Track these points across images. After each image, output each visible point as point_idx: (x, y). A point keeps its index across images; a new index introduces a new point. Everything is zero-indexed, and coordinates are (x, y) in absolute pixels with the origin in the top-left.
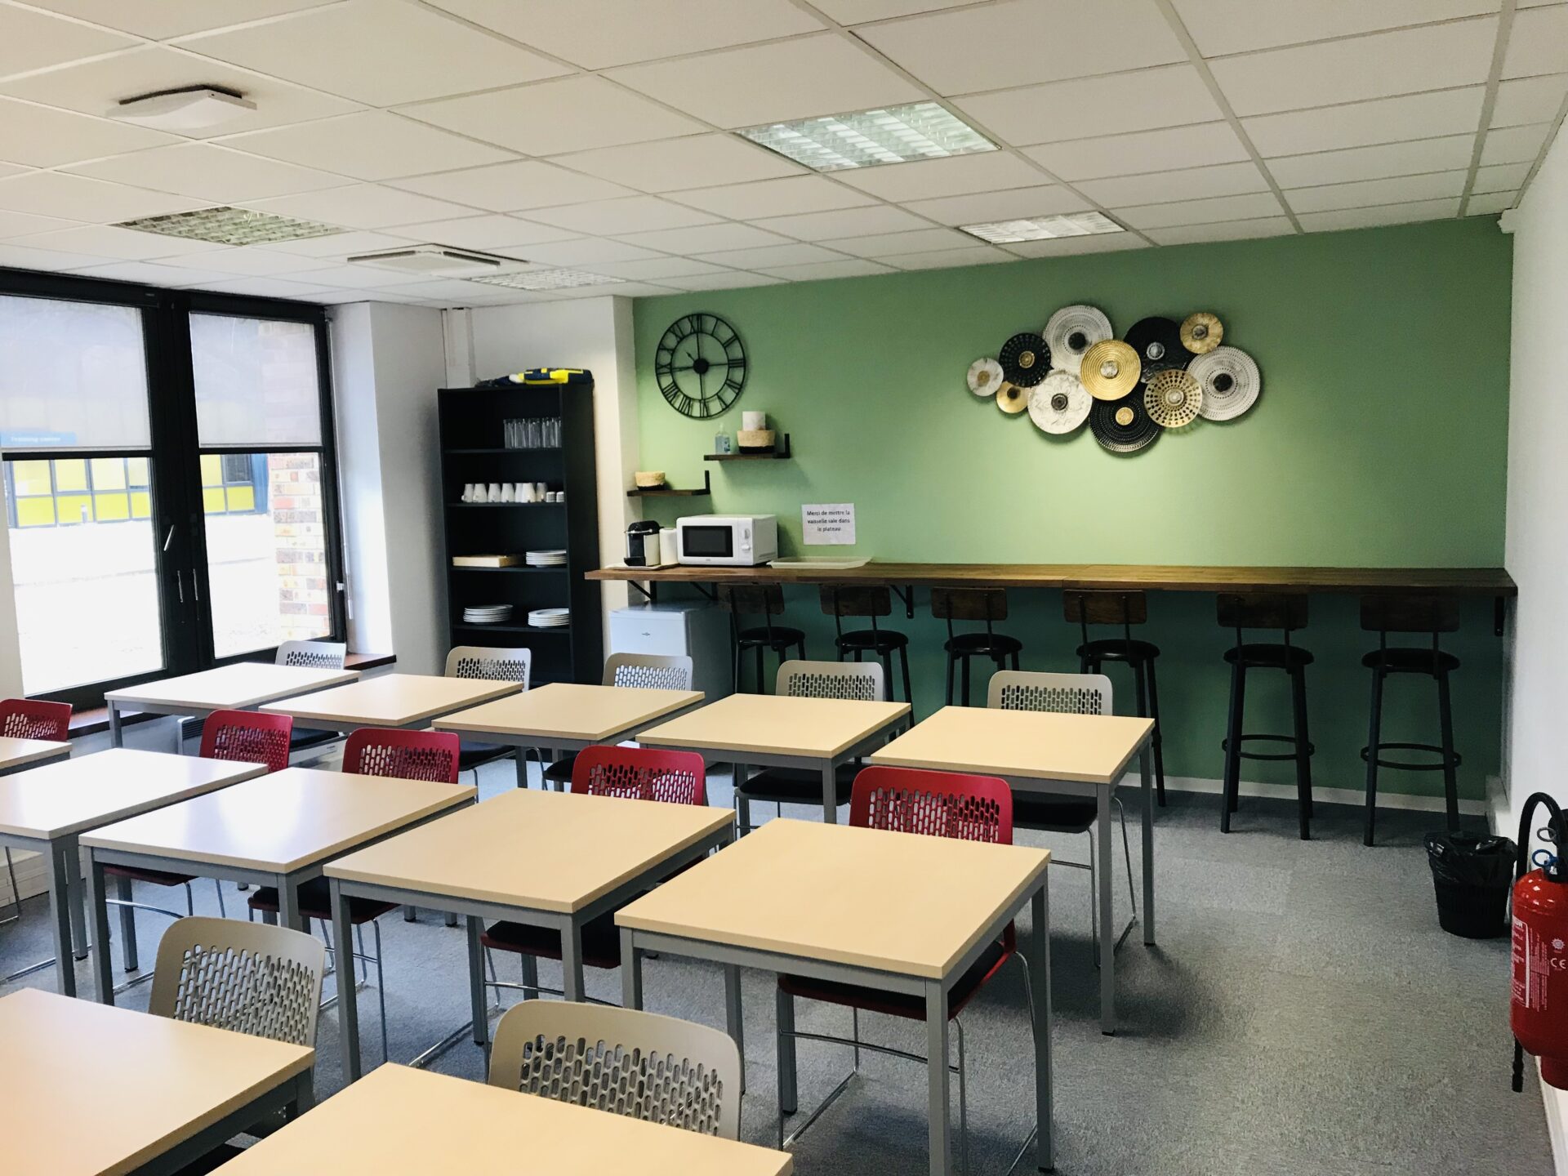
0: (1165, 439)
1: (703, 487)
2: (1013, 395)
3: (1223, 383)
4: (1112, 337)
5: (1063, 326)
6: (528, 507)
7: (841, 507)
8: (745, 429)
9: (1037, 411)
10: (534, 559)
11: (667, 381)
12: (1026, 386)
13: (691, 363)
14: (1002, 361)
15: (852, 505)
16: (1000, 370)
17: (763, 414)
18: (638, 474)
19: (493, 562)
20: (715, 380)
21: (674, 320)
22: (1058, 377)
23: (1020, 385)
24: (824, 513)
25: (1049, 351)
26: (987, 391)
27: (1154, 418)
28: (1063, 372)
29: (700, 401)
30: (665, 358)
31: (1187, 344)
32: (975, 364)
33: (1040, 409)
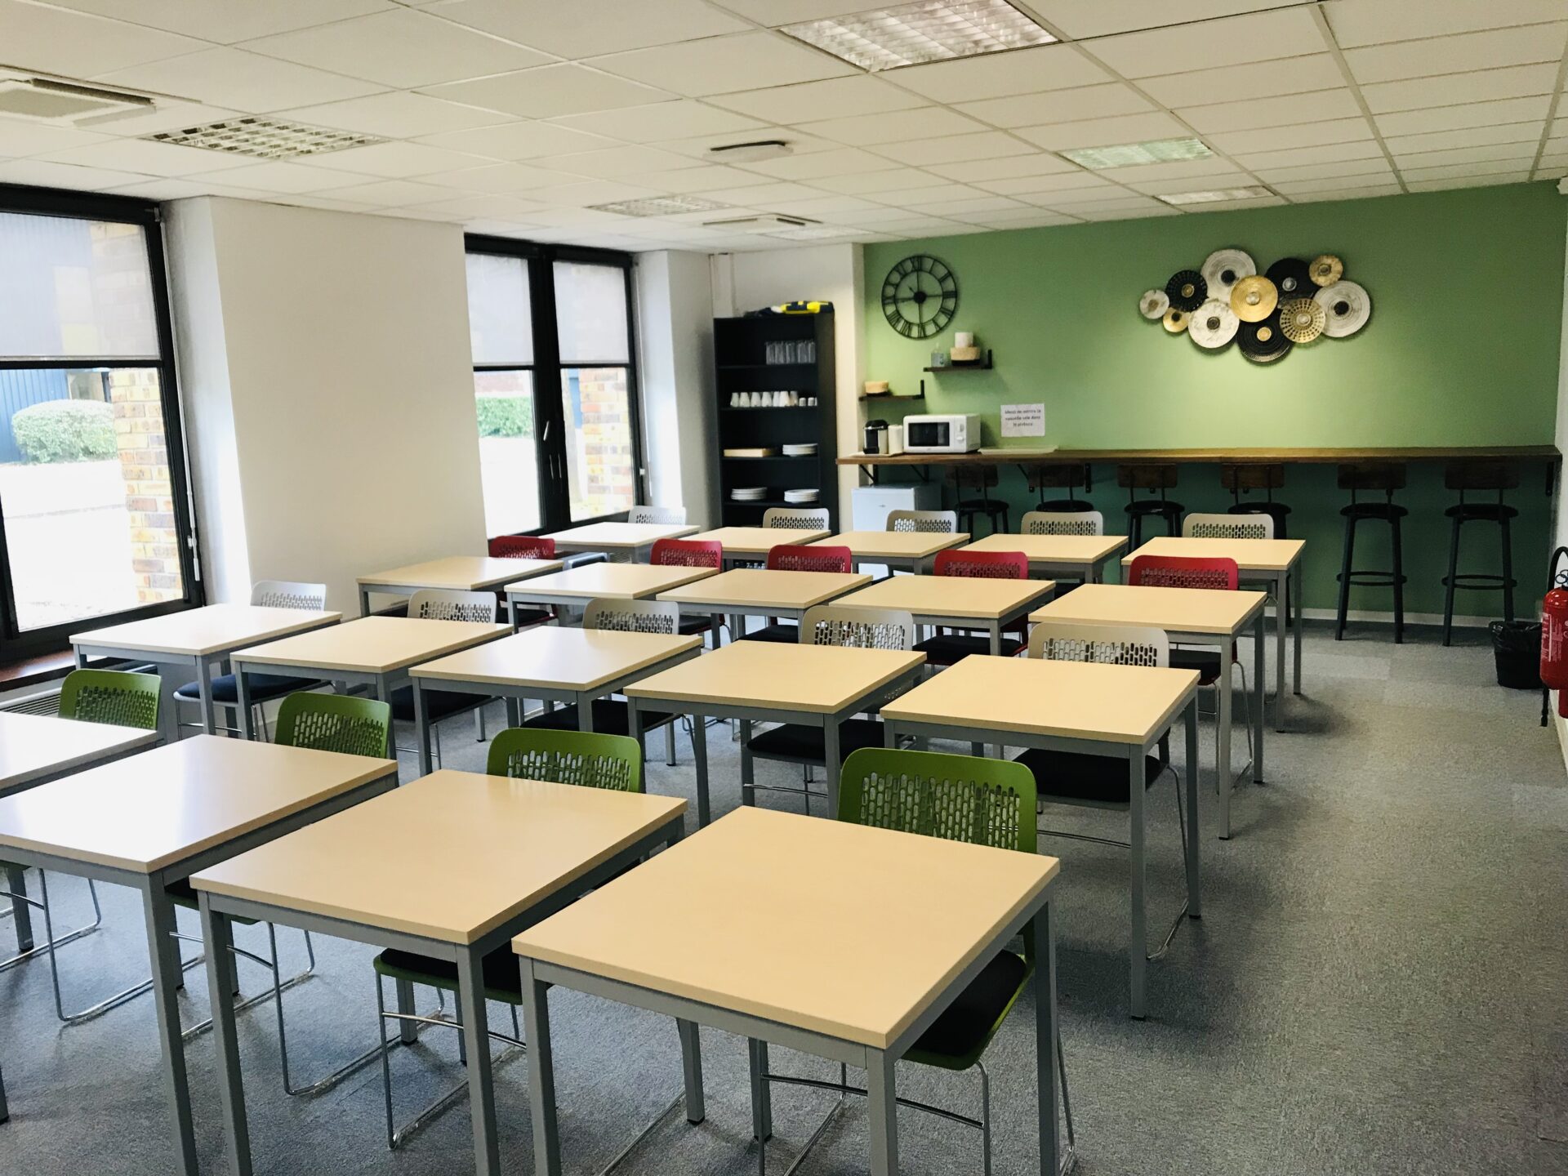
0: (1295, 352)
1: (919, 393)
2: (1176, 318)
3: (1342, 309)
4: (1255, 273)
5: (1217, 265)
6: (785, 409)
7: (1034, 407)
8: (957, 345)
9: (1195, 330)
10: (790, 450)
11: (891, 309)
12: (1187, 311)
13: (911, 295)
14: (1168, 291)
15: (1043, 405)
16: (1166, 299)
17: (971, 335)
18: (868, 384)
19: (758, 453)
20: (931, 309)
21: (900, 260)
22: (1213, 304)
23: (1182, 310)
24: (1019, 412)
25: (1205, 284)
26: (1156, 315)
27: (1287, 335)
28: (1217, 300)
29: (918, 325)
30: (890, 291)
31: (1314, 279)
32: (1147, 294)
33: (1198, 329)
